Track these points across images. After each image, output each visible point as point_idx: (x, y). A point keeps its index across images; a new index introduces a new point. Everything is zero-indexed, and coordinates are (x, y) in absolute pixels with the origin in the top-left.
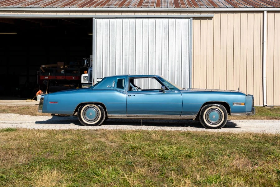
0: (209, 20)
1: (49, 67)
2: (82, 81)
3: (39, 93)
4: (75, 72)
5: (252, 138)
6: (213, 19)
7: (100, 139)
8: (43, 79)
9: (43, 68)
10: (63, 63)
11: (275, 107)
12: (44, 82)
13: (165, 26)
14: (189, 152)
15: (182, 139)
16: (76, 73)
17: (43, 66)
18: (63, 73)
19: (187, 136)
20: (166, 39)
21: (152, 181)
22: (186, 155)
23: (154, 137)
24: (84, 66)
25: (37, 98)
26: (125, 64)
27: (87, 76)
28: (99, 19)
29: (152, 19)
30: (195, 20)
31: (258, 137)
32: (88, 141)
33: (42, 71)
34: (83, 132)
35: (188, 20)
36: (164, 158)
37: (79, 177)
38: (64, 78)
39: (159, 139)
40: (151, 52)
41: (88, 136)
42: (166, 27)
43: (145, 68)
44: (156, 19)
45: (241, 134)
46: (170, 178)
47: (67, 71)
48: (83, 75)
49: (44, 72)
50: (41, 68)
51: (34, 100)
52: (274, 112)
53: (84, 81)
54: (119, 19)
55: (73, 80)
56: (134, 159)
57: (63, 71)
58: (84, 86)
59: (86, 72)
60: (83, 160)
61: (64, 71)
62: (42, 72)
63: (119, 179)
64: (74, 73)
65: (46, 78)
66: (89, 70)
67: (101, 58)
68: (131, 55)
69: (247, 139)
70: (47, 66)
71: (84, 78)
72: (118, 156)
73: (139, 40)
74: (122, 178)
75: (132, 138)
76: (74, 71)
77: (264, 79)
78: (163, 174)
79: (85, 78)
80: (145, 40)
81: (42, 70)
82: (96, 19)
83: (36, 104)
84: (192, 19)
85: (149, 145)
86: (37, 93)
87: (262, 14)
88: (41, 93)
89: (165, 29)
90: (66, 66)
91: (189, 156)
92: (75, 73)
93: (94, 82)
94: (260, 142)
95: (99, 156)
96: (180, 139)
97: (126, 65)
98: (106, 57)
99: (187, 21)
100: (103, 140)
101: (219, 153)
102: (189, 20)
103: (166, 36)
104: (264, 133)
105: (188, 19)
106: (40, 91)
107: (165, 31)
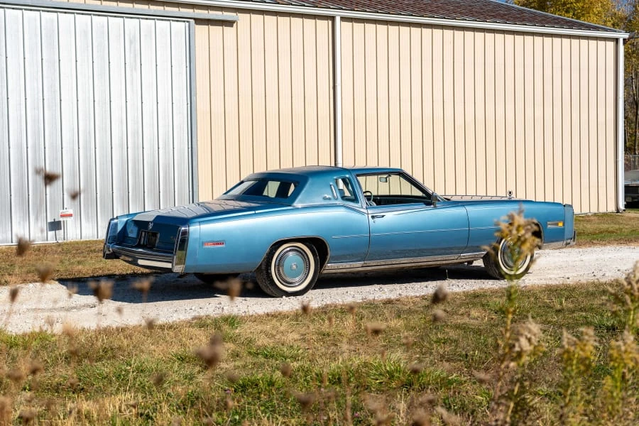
0: (227, 29)
6: (235, 25)
13: (131, 37)
20: (136, 71)
30: (196, 26)
35: (183, 23)
40: (99, 101)
42: (134, 37)
44: (110, 16)
54: (13, 9)
68: (50, 108)
80: (85, 69)
87: (330, 22)
89: (131, 42)
97: (37, 134)
102: (187, 24)
103: (135, 61)
105: (184, 21)
107: (132, 49)
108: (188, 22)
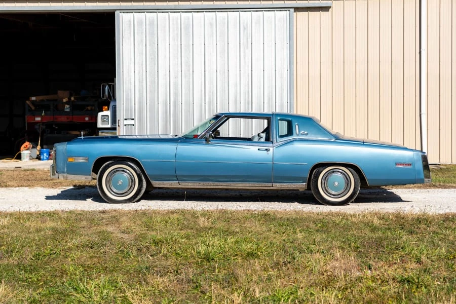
0: (323, 13)
1: (43, 101)
2: (100, 125)
3: (25, 147)
4: (89, 108)
5: (376, 222)
6: (330, 9)
7: (104, 228)
8: (32, 121)
9: (33, 102)
10: (67, 93)
11: (443, 165)
12: (37, 127)
13: (245, 25)
14: (255, 247)
15: (249, 225)
16: (91, 110)
17: (33, 98)
18: (67, 110)
19: (259, 220)
20: (247, 48)
21: (175, 299)
22: (248, 253)
23: (202, 222)
24: (103, 97)
25: (22, 155)
26: (175, 93)
27: (108, 116)
28: (127, 12)
29: (233, 11)
30: (298, 13)
31: (386, 221)
32: (82, 231)
33: (31, 108)
34: (77, 215)
35: (285, 12)
36: (208, 258)
37: (45, 295)
38: (69, 120)
39: (208, 225)
40: (220, 71)
41: (84, 223)
42: (247, 25)
43: (210, 99)
44: (229, 11)
45: (359, 215)
46: (208, 294)
47: (74, 107)
48: (100, 114)
49: (33, 108)
50: (28, 102)
51: (16, 158)
52: (440, 174)
53: (102, 124)
54: (163, 12)
55: (87, 123)
56: (155, 262)
57: (68, 106)
58: (102, 133)
59: (106, 107)
60: (62, 265)
61: (70, 107)
62: (30, 110)
63: (115, 298)
64: (87, 110)
65: (38, 119)
66: (112, 104)
67: (131, 83)
68: (185, 77)
69: (367, 224)
70: (41, 98)
71: (102, 119)
72: (127, 256)
73: (199, 49)
74: (122, 295)
75: (162, 225)
76: (88, 106)
77: (422, 116)
78: (197, 286)
79: (105, 118)
80: (210, 50)
81: (29, 106)
82: (121, 12)
83: (16, 167)
84: (292, 10)
85: (188, 237)
86: (22, 148)
88: (28, 146)
89: (244, 29)
90: (72, 99)
91: (251, 255)
92: (89, 110)
93: (119, 126)
94: (389, 229)
95: (91, 258)
96: (247, 225)
97: (176, 95)
98: (141, 80)
99: (284, 14)
100: (110, 229)
101: (308, 249)
102: (289, 12)
103: (247, 42)
104: (400, 213)
105: (286, 10)
106: (27, 143)
107: (245, 33)
108: (288, 10)
